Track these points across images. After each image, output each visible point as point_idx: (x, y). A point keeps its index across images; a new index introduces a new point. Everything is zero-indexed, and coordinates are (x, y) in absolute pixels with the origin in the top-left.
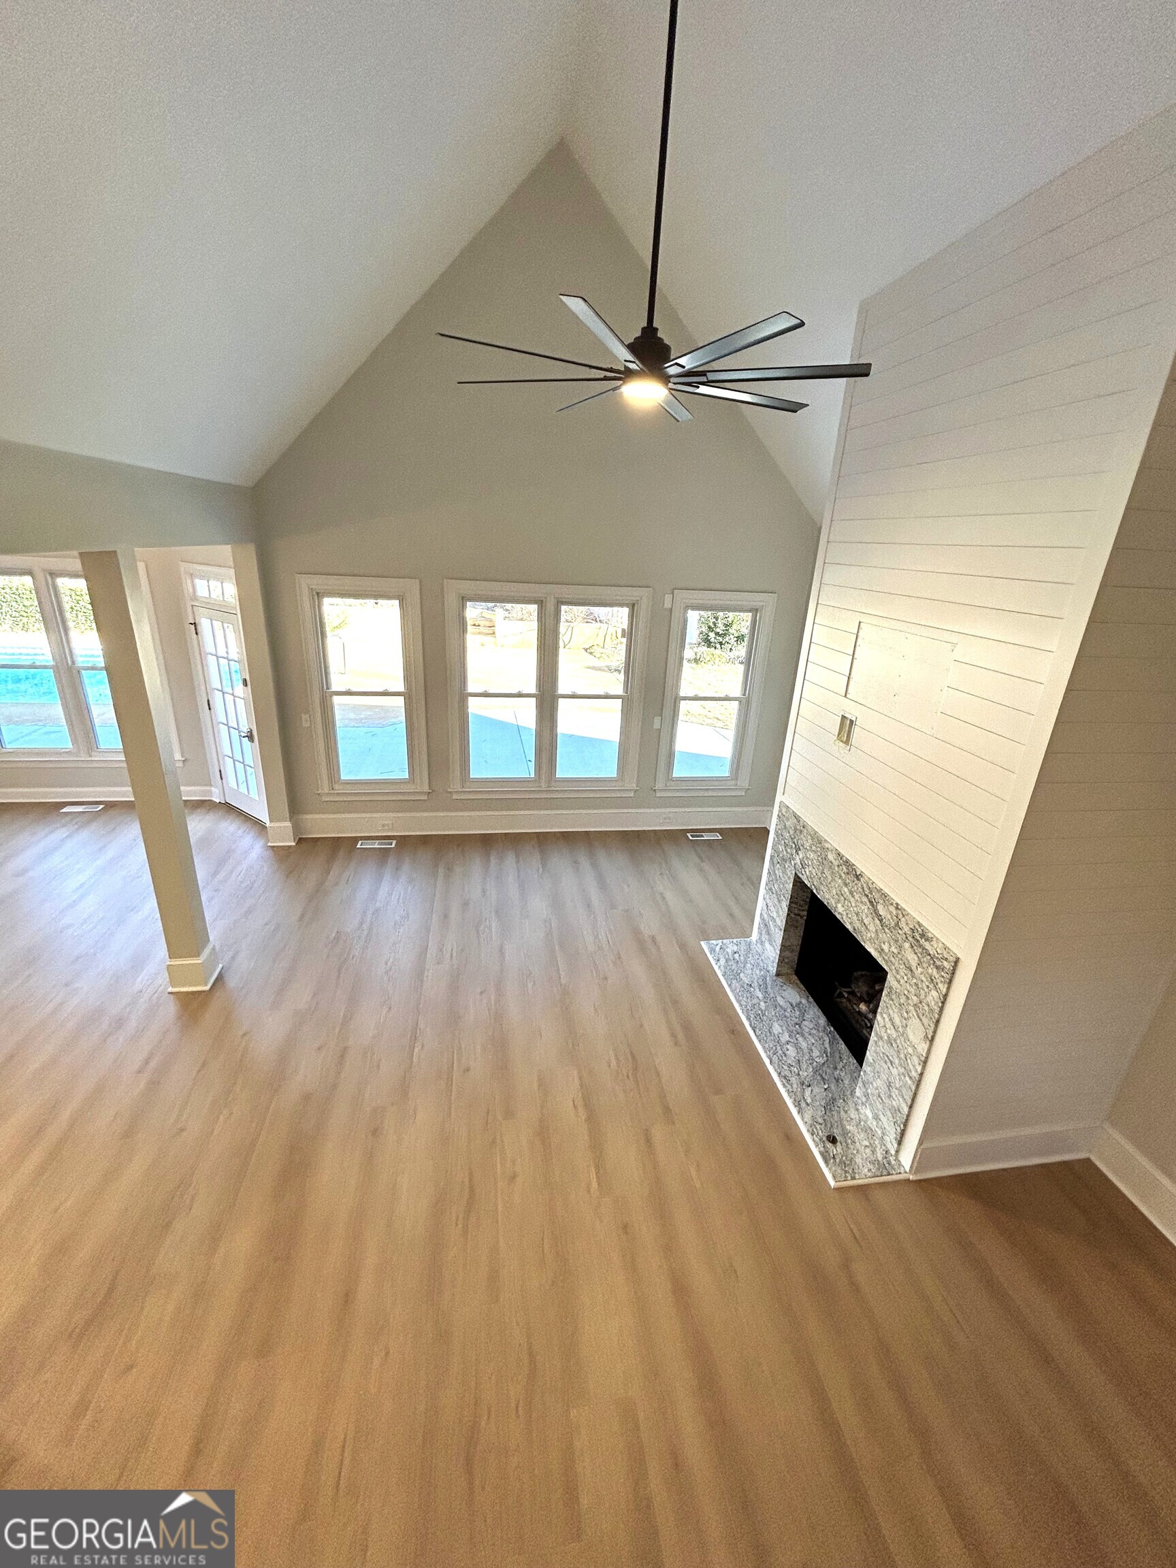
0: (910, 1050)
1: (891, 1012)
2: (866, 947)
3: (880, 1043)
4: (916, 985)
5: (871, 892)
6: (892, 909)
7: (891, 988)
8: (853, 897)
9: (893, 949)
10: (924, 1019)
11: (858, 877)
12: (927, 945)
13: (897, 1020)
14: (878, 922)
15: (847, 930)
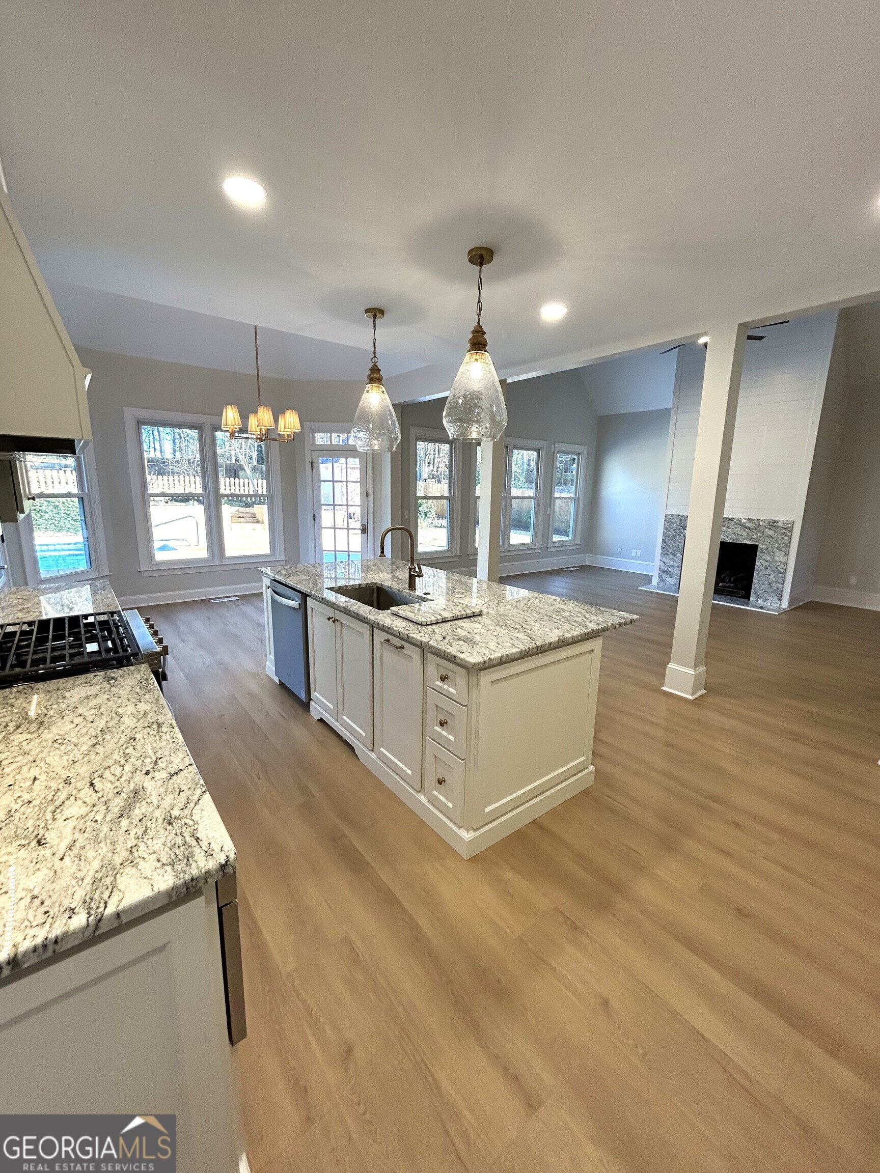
0: (778, 564)
1: (764, 557)
2: (743, 542)
3: (761, 572)
4: (776, 540)
5: (740, 521)
6: (756, 522)
7: (762, 550)
8: (729, 528)
9: (759, 535)
10: (783, 549)
11: (731, 520)
12: (778, 524)
13: (768, 558)
14: (747, 530)
15: (729, 543)
